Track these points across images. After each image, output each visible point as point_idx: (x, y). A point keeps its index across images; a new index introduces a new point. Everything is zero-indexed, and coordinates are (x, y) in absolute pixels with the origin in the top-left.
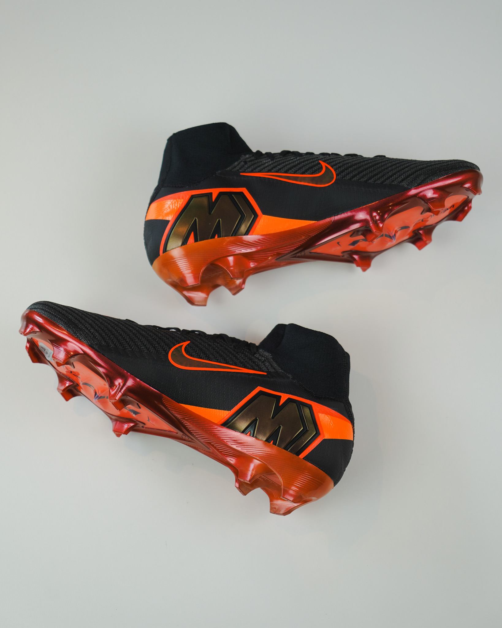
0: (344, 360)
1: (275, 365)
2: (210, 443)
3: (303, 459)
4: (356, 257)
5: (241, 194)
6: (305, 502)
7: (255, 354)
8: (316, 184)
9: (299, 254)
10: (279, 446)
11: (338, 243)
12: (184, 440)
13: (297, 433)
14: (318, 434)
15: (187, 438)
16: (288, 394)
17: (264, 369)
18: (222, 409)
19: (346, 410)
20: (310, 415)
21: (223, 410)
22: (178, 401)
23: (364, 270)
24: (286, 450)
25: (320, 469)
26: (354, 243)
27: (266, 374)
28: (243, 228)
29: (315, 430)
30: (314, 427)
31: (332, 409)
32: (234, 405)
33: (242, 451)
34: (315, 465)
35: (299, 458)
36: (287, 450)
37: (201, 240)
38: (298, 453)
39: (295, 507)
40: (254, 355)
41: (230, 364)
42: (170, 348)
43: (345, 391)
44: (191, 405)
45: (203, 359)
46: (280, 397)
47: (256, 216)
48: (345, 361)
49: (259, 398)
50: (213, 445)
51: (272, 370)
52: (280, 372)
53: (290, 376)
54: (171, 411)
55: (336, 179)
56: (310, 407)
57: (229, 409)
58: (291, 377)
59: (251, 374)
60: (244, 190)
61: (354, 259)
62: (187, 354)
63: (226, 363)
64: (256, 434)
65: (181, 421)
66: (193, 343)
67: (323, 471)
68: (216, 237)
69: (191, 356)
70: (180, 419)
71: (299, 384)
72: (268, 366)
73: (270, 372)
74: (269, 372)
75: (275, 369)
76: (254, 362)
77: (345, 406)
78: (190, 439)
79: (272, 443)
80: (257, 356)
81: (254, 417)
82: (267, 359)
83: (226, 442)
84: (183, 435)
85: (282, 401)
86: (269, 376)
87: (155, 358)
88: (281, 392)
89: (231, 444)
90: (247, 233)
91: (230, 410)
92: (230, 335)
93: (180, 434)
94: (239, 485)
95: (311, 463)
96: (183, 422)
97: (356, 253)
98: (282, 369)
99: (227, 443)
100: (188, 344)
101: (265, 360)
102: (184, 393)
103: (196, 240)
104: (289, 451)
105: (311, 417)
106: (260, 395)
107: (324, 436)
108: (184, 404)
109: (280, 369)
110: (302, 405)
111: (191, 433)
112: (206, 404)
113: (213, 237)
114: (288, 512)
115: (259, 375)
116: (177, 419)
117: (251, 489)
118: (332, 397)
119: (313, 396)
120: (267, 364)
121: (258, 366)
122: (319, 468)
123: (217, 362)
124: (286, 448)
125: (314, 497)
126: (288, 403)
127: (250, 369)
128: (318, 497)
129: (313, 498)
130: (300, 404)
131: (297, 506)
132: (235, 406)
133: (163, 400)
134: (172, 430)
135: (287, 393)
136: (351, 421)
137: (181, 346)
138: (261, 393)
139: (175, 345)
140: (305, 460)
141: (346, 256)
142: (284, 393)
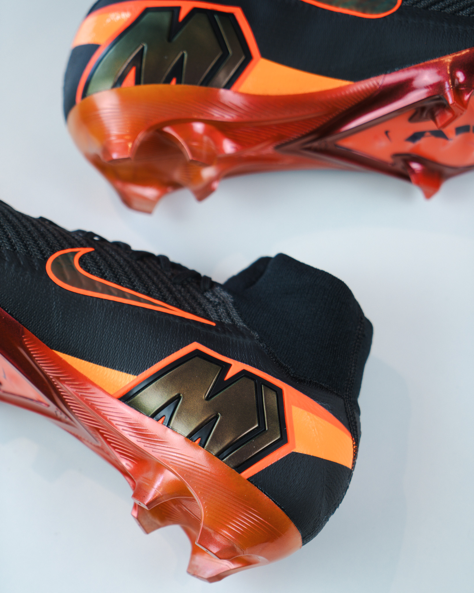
0: (359, 327)
1: (234, 313)
2: (98, 430)
3: (249, 479)
4: (415, 166)
5: (231, 16)
6: (247, 563)
7: (206, 291)
8: (364, 12)
9: (316, 144)
10: (209, 450)
11: (387, 133)
12: (60, 420)
13: (246, 433)
14: (283, 440)
15: (63, 416)
16: (244, 362)
17: (214, 316)
18: (124, 370)
19: (346, 413)
20: (276, 405)
21: (125, 372)
22: (51, 346)
23: (428, 196)
24: (219, 458)
25: (276, 503)
26: (415, 137)
27: (214, 324)
28: (223, 77)
29: (279, 432)
30: (279, 428)
31: (320, 405)
32: (145, 367)
33: (146, 449)
34: (268, 496)
35: (241, 477)
36: (222, 459)
37: (146, 82)
38: (240, 468)
39: (231, 570)
40: (203, 294)
41: (155, 298)
42: (53, 252)
43: (351, 379)
44: (72, 356)
45: (109, 280)
46: (228, 366)
47: (249, 58)
48: (359, 330)
49: (191, 360)
50: (102, 434)
51: (227, 321)
52: (240, 326)
53: (256, 335)
54: (37, 360)
55: (401, 7)
56: (279, 392)
57: (136, 372)
58: (257, 337)
59: (188, 320)
60: (238, 13)
61: (413, 171)
62: (81, 267)
63: (148, 295)
64: (173, 423)
65: (54, 382)
66: (99, 253)
67: (282, 509)
68: (174, 82)
69: (88, 271)
70: (52, 379)
71: (269, 351)
72: (222, 313)
73: (223, 323)
74: (220, 323)
75: (232, 320)
76: (200, 304)
77: (345, 404)
78: (68, 420)
79: (197, 442)
80: (208, 295)
81: (176, 392)
82: (223, 302)
83: (116, 424)
84: (57, 409)
85: (231, 373)
86: (220, 329)
87: (22, 263)
88: (234, 358)
89: (123, 430)
90: (228, 86)
91: (137, 375)
92: (173, 258)
93: (52, 408)
94: (138, 514)
95: (261, 490)
96: (56, 385)
97: (418, 159)
98: (244, 321)
99: (116, 428)
100: (89, 253)
101: (219, 304)
102: (63, 333)
103: (138, 82)
104: (224, 462)
105: (276, 408)
106: (194, 357)
107: (294, 447)
108: (61, 351)
109: (240, 322)
110: (265, 385)
111: (68, 407)
112: (98, 358)
113: (168, 81)
114: (218, 577)
115: (202, 324)
116: (47, 377)
117: (158, 522)
118: (323, 384)
119: (290, 375)
120: (221, 310)
121: (204, 310)
122: (274, 502)
123: (133, 289)
124: (219, 455)
125: (261, 556)
126: (241, 378)
127: (189, 312)
128: (271, 558)
129: (261, 558)
130: (262, 384)
131: (235, 569)
132: (147, 369)
133: (25, 338)
134: (41, 399)
135: (242, 361)
136: (351, 433)
137: (75, 253)
138: (197, 353)
139: (63, 248)
140: (252, 482)
141: (400, 166)
142: (238, 360)
